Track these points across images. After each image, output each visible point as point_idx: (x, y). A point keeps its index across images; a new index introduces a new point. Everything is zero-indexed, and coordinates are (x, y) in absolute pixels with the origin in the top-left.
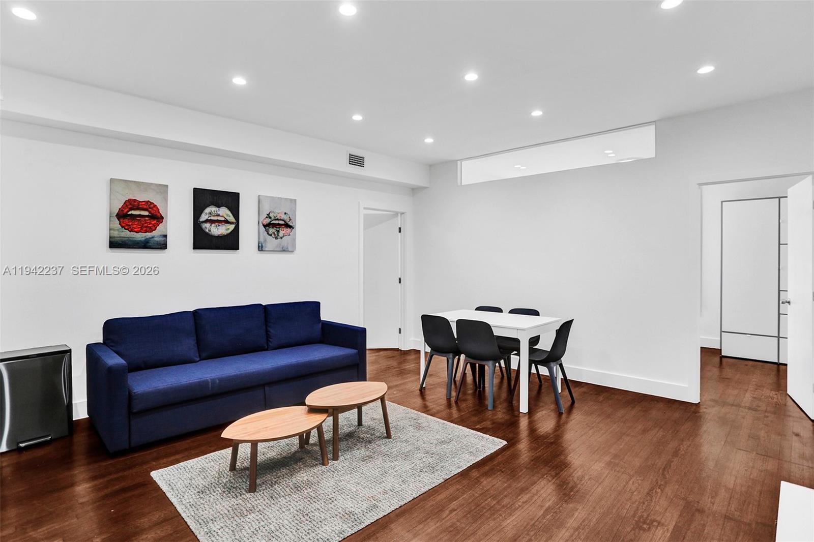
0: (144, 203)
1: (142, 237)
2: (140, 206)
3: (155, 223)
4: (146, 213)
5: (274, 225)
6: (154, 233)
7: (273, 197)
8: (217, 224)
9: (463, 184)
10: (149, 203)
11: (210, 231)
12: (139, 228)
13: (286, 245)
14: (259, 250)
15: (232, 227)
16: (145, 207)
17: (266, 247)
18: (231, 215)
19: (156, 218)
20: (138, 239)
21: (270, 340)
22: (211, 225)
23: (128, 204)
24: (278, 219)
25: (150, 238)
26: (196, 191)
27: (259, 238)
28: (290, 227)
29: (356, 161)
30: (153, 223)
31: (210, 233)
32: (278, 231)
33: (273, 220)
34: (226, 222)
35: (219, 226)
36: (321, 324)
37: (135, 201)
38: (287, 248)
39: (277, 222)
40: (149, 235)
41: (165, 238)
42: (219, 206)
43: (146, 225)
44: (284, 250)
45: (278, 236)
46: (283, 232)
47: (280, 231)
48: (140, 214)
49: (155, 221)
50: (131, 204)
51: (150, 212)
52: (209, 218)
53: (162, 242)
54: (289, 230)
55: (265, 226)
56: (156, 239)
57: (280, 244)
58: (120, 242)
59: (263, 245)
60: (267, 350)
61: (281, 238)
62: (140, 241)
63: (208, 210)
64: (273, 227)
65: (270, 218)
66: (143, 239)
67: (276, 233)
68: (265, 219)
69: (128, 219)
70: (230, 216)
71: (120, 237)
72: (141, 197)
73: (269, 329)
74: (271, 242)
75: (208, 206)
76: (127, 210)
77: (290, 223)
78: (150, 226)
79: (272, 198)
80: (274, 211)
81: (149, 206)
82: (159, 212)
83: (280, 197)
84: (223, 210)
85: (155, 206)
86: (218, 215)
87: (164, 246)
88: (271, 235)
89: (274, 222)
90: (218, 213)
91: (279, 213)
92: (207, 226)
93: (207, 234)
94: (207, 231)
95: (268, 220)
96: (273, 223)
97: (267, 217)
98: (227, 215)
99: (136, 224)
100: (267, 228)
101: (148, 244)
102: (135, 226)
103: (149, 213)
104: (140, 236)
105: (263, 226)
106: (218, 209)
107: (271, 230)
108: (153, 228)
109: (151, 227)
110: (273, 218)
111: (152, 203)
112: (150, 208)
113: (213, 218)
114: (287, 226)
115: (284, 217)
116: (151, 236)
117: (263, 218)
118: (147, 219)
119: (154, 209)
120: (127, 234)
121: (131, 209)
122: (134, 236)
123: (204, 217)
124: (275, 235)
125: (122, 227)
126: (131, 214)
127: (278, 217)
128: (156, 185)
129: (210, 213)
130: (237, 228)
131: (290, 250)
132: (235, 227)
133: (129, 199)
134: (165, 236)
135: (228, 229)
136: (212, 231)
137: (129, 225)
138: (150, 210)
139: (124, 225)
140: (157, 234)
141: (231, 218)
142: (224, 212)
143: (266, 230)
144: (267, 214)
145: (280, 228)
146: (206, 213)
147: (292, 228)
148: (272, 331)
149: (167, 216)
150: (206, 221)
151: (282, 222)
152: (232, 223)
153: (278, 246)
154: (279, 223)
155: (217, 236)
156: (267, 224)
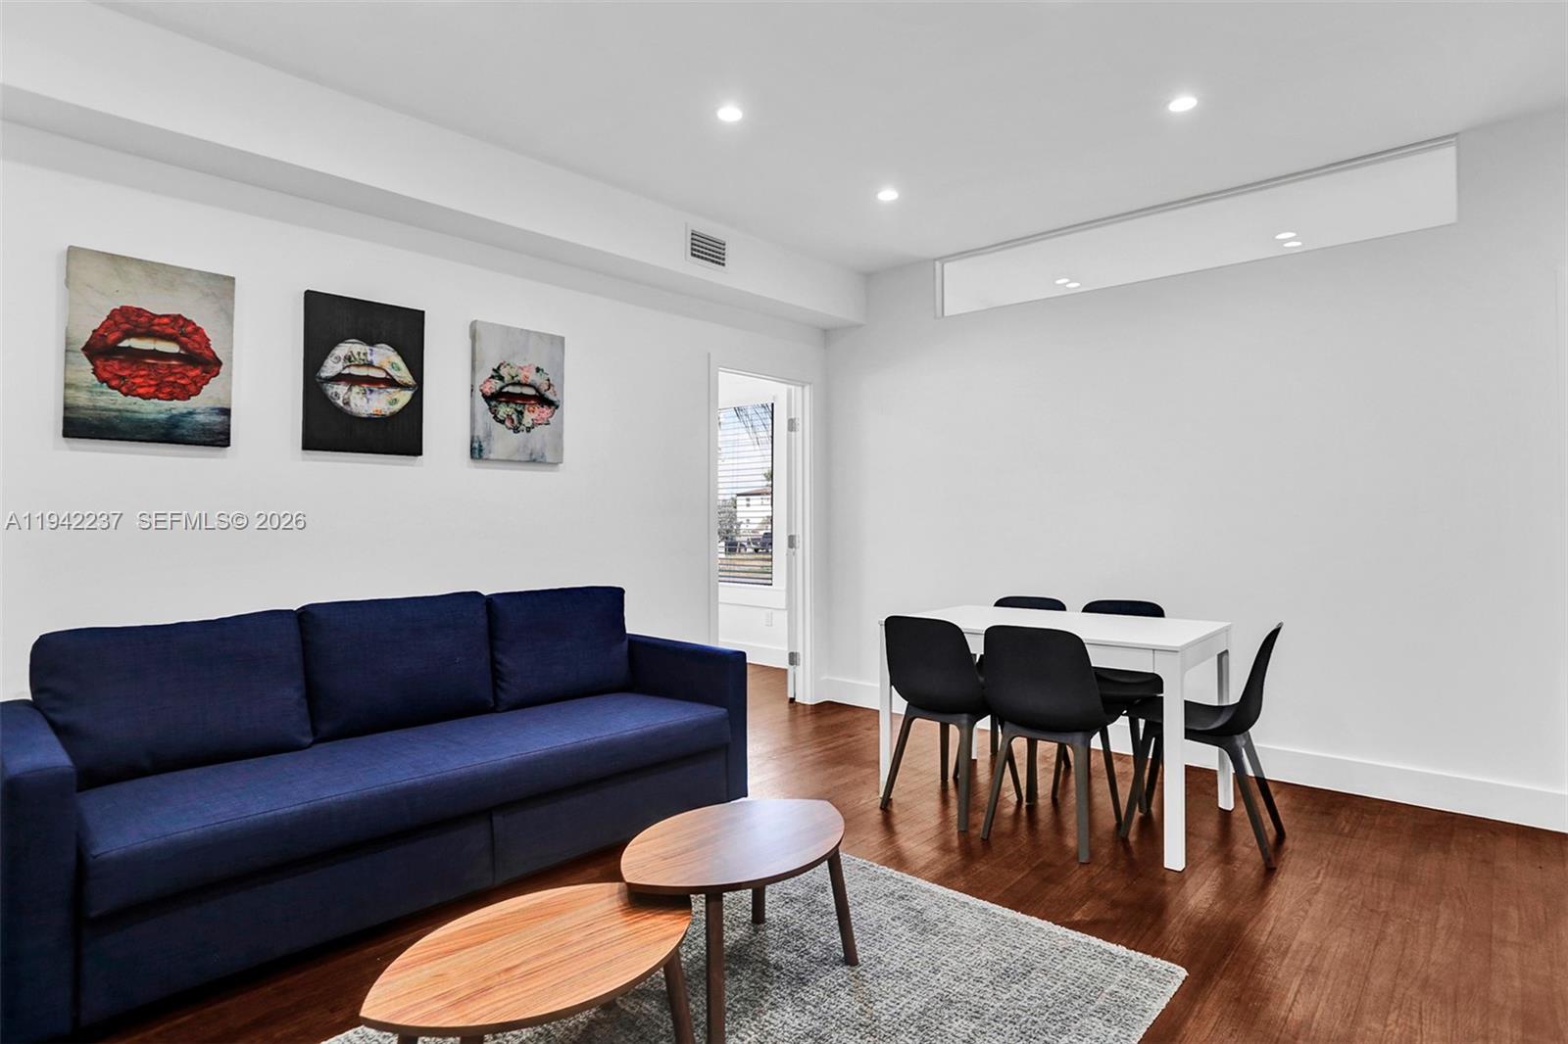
0: (166, 320)
1: (160, 412)
2: (156, 328)
3: (197, 376)
4: (171, 348)
5: (511, 398)
6: (194, 403)
7: (509, 328)
8: (365, 386)
9: (946, 315)
10: (181, 322)
11: (347, 403)
12: (150, 386)
13: (538, 447)
14: (472, 457)
15: (404, 397)
16: (170, 331)
17: (490, 452)
18: (402, 365)
19: (202, 361)
20: (145, 416)
21: (503, 685)
22: (350, 390)
23: (118, 318)
24: (519, 384)
25: (183, 415)
26: (311, 297)
27: (473, 429)
28: (551, 404)
29: (708, 250)
30: (193, 374)
31: (346, 407)
32: (521, 413)
33: (507, 385)
34: (391, 382)
35: (371, 391)
37: (140, 312)
38: (543, 456)
39: (517, 390)
40: (179, 406)
41: (226, 417)
42: (371, 343)
43: (172, 379)
44: (534, 460)
45: (520, 424)
46: (534, 416)
47: (526, 413)
48: (155, 350)
49: (198, 372)
50: (131, 320)
51: (182, 346)
52: (346, 371)
53: (218, 428)
54: (546, 411)
55: (488, 398)
56: (200, 418)
57: (525, 446)
58: (96, 423)
59: (484, 444)
60: (493, 710)
61: (529, 430)
62: (154, 421)
63: (342, 350)
64: (507, 403)
65: (501, 378)
66: (163, 416)
67: (514, 417)
68: (488, 381)
69: (121, 361)
70: (399, 369)
71: (95, 408)
72: (158, 303)
73: (499, 656)
74: (504, 440)
75: (343, 340)
76: (117, 334)
77: (549, 395)
78: (183, 382)
79: (508, 330)
80: (511, 362)
81: (178, 327)
82: (208, 347)
83: (526, 328)
84: (382, 351)
85: (198, 330)
86: (370, 365)
87: (222, 437)
88: (502, 422)
89: (510, 389)
90: (369, 358)
91: (524, 366)
92: (339, 391)
93: (339, 410)
94: (340, 402)
95: (496, 385)
96: (508, 392)
97: (492, 377)
98: (392, 365)
99: (142, 376)
100: (493, 403)
101: (179, 432)
102: (137, 380)
103: (182, 348)
104: (154, 409)
105: (483, 400)
106: (368, 348)
107: (504, 410)
108: (193, 388)
109: (184, 385)
110: (507, 379)
111: (190, 323)
112: (184, 335)
113: (355, 371)
114: (542, 400)
115: (533, 378)
116: (185, 411)
117: (484, 380)
118: (174, 363)
119: (196, 337)
120: (114, 400)
121: (128, 335)
122: (135, 408)
123: (331, 367)
124: (513, 421)
125: (102, 380)
126: (130, 347)
127: (521, 378)
128: (201, 273)
129: (348, 358)
130: (416, 403)
131: (548, 460)
132: (413, 396)
133: (122, 307)
134: (226, 412)
135: (395, 401)
136: (352, 405)
137: (123, 378)
138: (184, 339)
139: (106, 375)
140: (204, 407)
141: (404, 375)
142: (385, 358)
143: (490, 409)
144: (494, 370)
145: (524, 404)
146: (338, 359)
147: (553, 407)
148: (507, 662)
149: (231, 360)
150: (339, 378)
151: (530, 392)
152: (404, 387)
153: (521, 449)
154: (521, 394)
155: (364, 418)
156: (492, 394)
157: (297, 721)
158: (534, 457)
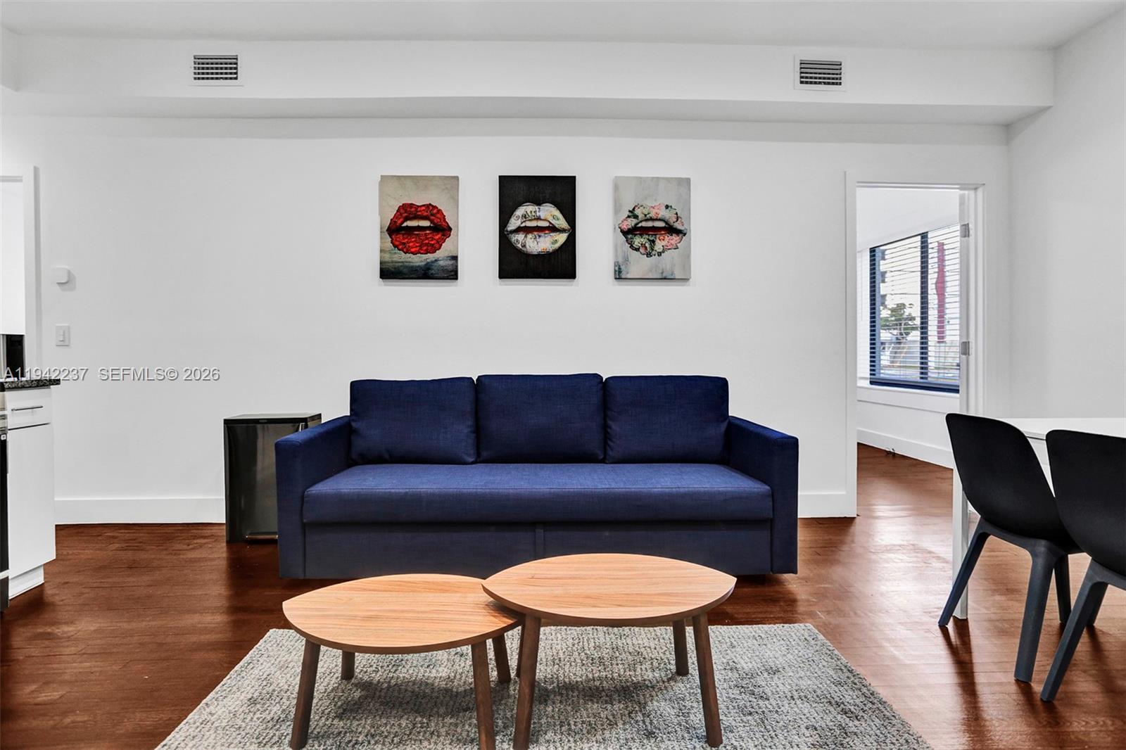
0: (424, 208)
1: (421, 261)
2: (420, 213)
3: (439, 238)
4: (426, 223)
5: (643, 231)
6: (440, 254)
7: (641, 178)
8: (536, 233)
10: (431, 208)
11: (524, 246)
12: (417, 246)
13: (668, 267)
14: (615, 278)
15: (562, 238)
16: (425, 214)
18: (560, 216)
19: (442, 229)
20: (415, 264)
21: (610, 443)
22: (526, 237)
23: (402, 211)
24: (651, 219)
25: (433, 262)
26: (503, 180)
27: (616, 256)
28: (678, 232)
29: (820, 74)
30: (437, 237)
31: (523, 249)
32: (653, 242)
33: (641, 222)
34: (553, 229)
35: (540, 236)
36: (726, 423)
37: (411, 205)
38: (673, 274)
39: (650, 224)
40: (430, 257)
41: (454, 261)
42: (539, 203)
43: (427, 241)
44: (665, 278)
45: (653, 250)
46: (664, 243)
47: (658, 241)
48: (418, 226)
49: (439, 236)
50: (407, 211)
51: (432, 222)
52: (523, 225)
53: (450, 268)
54: (675, 238)
55: (625, 233)
56: (441, 263)
57: (657, 266)
58: (393, 270)
59: (623, 267)
60: (603, 461)
61: (660, 254)
62: (419, 266)
63: (520, 211)
64: (641, 235)
65: (636, 217)
66: (423, 263)
67: (647, 245)
68: (625, 220)
69: (403, 235)
70: (558, 219)
71: (392, 262)
72: (420, 200)
73: (610, 422)
74: (639, 264)
75: (520, 204)
76: (402, 220)
77: (678, 226)
78: (432, 242)
79: (639, 180)
80: (643, 203)
81: (431, 212)
82: (445, 220)
84: (546, 208)
85: (439, 211)
86: (539, 219)
87: (453, 273)
88: (637, 250)
89: (644, 224)
90: (538, 214)
91: (656, 206)
92: (519, 239)
93: (519, 251)
94: (519, 246)
95: (632, 222)
96: (642, 227)
97: (629, 217)
98: (554, 217)
99: (413, 242)
100: (629, 236)
101: (430, 272)
102: (411, 244)
103: (431, 223)
104: (418, 260)
105: (621, 234)
106: (537, 207)
107: (638, 241)
108: (437, 246)
109: (433, 245)
110: (641, 217)
111: (435, 207)
112: (432, 215)
113: (529, 224)
114: (671, 230)
115: (663, 213)
116: (434, 260)
117: (622, 220)
118: (428, 232)
119: (438, 215)
120: (401, 257)
121: (407, 219)
122: (410, 260)
123: (514, 223)
124: (646, 248)
125: (395, 246)
126: (407, 226)
127: (652, 215)
128: (440, 177)
129: (524, 216)
130: (571, 241)
131: (677, 277)
132: (569, 237)
133: (403, 204)
134: (455, 258)
135: (556, 241)
136: (527, 246)
137: (404, 244)
138: (432, 218)
139: (397, 243)
140: (443, 256)
141: (561, 222)
142: (549, 213)
143: (627, 241)
144: (630, 211)
145: (656, 235)
146: (518, 217)
147: (681, 235)
148: (615, 427)
149: (457, 227)
150: (518, 230)
151: (662, 224)
152: (563, 231)
153: (654, 269)
154: (653, 227)
155: (536, 255)
156: (629, 229)
157: (465, 447)
158: (664, 275)
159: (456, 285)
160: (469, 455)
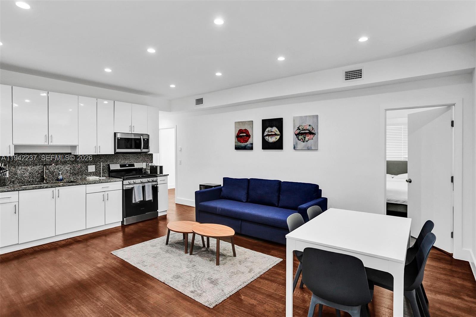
0: (244, 130)
2: (243, 132)
4: (245, 134)
5: (302, 134)
6: (248, 143)
11: (268, 140)
13: (310, 146)
14: (294, 149)
15: (278, 137)
16: (245, 132)
17: (297, 148)
19: (248, 136)
21: (280, 202)
22: (269, 137)
23: (239, 131)
24: (304, 130)
26: (263, 121)
27: (294, 142)
29: (354, 74)
30: (247, 138)
32: (305, 137)
33: (301, 131)
34: (276, 135)
35: (272, 137)
38: (311, 148)
39: (304, 132)
40: (246, 144)
42: (272, 127)
43: (245, 139)
44: (309, 149)
45: (305, 140)
46: (308, 138)
47: (306, 137)
48: (243, 135)
50: (241, 131)
51: (246, 134)
52: (268, 134)
53: (250, 147)
54: (312, 136)
55: (296, 135)
56: (248, 145)
57: (306, 145)
58: (238, 147)
59: (295, 146)
60: (277, 207)
61: (307, 141)
62: (243, 146)
63: (267, 130)
64: (301, 135)
65: (300, 129)
66: (244, 146)
67: (303, 138)
68: (296, 131)
69: (240, 138)
70: (277, 131)
71: (238, 145)
72: (243, 128)
73: (280, 195)
74: (301, 144)
75: (267, 128)
77: (313, 131)
79: (301, 117)
80: (302, 125)
81: (246, 131)
82: (249, 133)
84: (274, 128)
86: (272, 132)
88: (300, 140)
89: (302, 132)
90: (272, 130)
91: (306, 125)
92: (267, 138)
94: (267, 140)
95: (298, 131)
96: (301, 133)
97: (297, 129)
98: (276, 131)
99: (242, 140)
100: (298, 136)
101: (246, 148)
104: (243, 144)
106: (271, 128)
107: (300, 137)
108: (247, 141)
110: (301, 129)
111: (247, 130)
113: (269, 133)
114: (311, 133)
115: (308, 128)
117: (295, 130)
118: (245, 137)
120: (240, 144)
121: (240, 134)
123: (266, 133)
124: (303, 139)
125: (238, 141)
127: (305, 128)
128: (248, 121)
129: (268, 131)
131: (313, 149)
132: (280, 137)
133: (240, 129)
134: (252, 144)
135: (277, 138)
137: (240, 140)
141: (278, 133)
142: (275, 130)
143: (297, 137)
144: (298, 128)
145: (306, 135)
146: (267, 131)
147: (314, 135)
148: (281, 197)
149: (252, 135)
150: (267, 135)
151: (308, 131)
152: (278, 135)
153: (305, 146)
154: (305, 132)
155: (271, 143)
156: (297, 134)
157: (244, 198)
158: (308, 148)
159: (253, 151)
160: (244, 200)
